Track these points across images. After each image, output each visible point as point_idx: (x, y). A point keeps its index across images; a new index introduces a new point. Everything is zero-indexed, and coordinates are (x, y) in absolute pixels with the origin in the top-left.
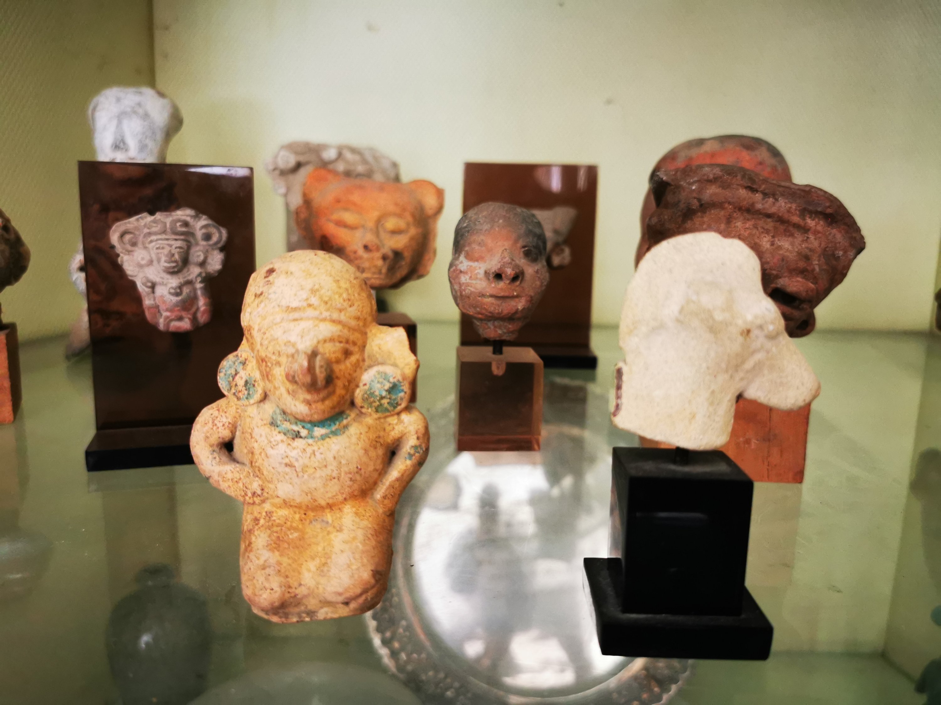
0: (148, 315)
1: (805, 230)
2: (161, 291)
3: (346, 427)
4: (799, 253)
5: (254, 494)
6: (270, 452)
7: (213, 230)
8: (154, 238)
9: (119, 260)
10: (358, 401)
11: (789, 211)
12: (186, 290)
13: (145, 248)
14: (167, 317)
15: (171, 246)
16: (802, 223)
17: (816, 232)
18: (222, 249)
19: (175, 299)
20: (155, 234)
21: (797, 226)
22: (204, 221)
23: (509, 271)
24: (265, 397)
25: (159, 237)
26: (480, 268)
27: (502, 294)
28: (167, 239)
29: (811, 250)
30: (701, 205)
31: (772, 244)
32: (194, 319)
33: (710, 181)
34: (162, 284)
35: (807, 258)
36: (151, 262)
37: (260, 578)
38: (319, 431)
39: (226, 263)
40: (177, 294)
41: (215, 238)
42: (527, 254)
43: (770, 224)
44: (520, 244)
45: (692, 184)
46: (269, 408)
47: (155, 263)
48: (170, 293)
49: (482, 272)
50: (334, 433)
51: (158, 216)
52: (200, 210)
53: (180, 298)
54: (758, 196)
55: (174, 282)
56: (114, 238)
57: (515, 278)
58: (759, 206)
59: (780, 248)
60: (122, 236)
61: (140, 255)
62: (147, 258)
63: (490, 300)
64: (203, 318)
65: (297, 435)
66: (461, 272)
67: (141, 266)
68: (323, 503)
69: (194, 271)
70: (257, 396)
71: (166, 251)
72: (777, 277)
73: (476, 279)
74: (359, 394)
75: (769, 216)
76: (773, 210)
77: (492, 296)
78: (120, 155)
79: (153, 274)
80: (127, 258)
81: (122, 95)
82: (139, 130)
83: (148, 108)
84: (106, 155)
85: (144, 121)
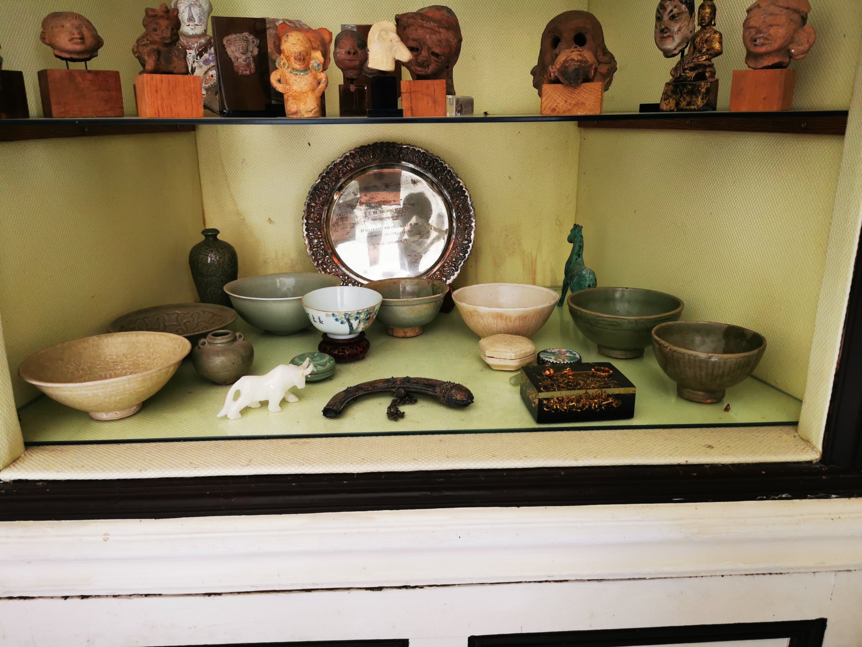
0: (235, 69)
1: (440, 33)
2: (240, 60)
3: (308, 73)
4: (438, 40)
5: (288, 90)
6: (291, 78)
7: (255, 40)
8: (238, 42)
9: (226, 50)
10: (310, 68)
11: (434, 26)
12: (248, 60)
13: (235, 46)
14: (242, 70)
16: (438, 30)
17: (443, 33)
18: (258, 47)
19: (245, 63)
20: (238, 40)
21: (437, 31)
22: (252, 37)
23: (352, 51)
24: (288, 67)
26: (343, 51)
27: (351, 59)
28: (241, 43)
29: (442, 39)
30: (408, 25)
31: (430, 37)
32: (250, 71)
33: (410, 17)
34: (241, 58)
35: (440, 41)
36: (236, 51)
37: (292, 105)
38: (302, 74)
39: (259, 52)
40: (245, 61)
41: (255, 43)
42: (359, 46)
43: (429, 31)
44: (356, 42)
45: (405, 19)
46: (289, 70)
47: (238, 51)
48: (243, 61)
49: (344, 52)
50: (306, 74)
51: (238, 34)
52: (251, 33)
53: (246, 63)
54: (425, 22)
55: (244, 57)
56: (225, 42)
57: (354, 54)
58: (425, 25)
59: (432, 38)
60: (227, 41)
61: (233, 48)
62: (235, 49)
63: (347, 61)
64: (253, 71)
65: (297, 74)
66: (337, 53)
67: (233, 52)
68: (304, 91)
69: (250, 54)
70: (286, 67)
71: (241, 46)
72: (432, 48)
73: (342, 55)
74: (310, 66)
75: (428, 28)
76: (429, 26)
77: (348, 60)
78: (191, 24)
79: (237, 54)
80: (228, 49)
82: (198, 12)
83: (200, 2)
84: (185, 23)
85: (200, 8)
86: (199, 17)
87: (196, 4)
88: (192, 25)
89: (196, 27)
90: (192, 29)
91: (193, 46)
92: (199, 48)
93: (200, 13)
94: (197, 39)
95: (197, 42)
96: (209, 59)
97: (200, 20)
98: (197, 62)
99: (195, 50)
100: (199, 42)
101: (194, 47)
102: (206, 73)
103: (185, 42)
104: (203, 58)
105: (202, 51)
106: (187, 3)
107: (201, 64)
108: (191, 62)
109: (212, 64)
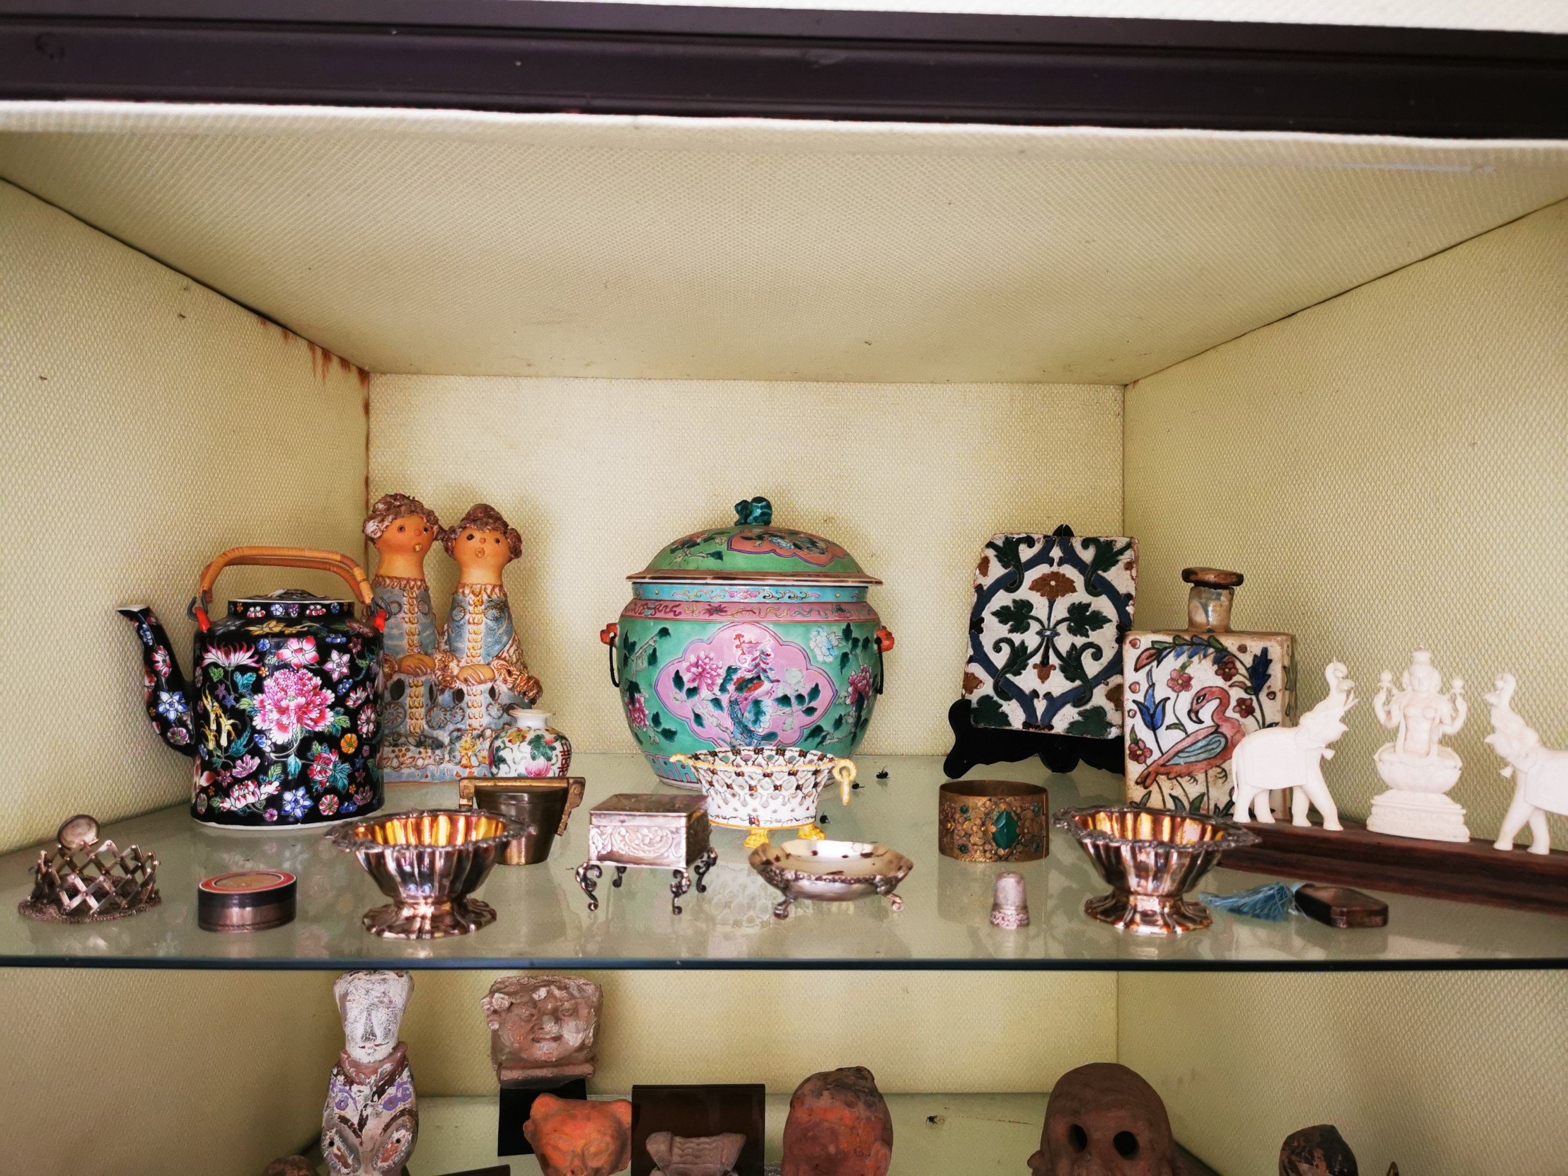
81: (370, 986)
82: (385, 1017)
83: (391, 994)
84: (356, 1043)
85: (388, 1008)
86: (386, 1028)
87: (381, 1002)
88: (370, 1047)
90: (370, 1052)
91: (368, 1080)
92: (379, 1081)
93: (388, 1020)
94: (376, 1067)
95: (376, 1073)
96: (396, 1096)
97: (388, 1033)
98: (372, 1106)
99: (371, 1086)
100: (379, 1071)
102: (387, 1127)
103: (352, 1071)
104: (385, 1097)
105: (384, 1085)
106: (365, 1003)
107: (380, 1108)
108: (360, 1107)
109: (400, 1107)
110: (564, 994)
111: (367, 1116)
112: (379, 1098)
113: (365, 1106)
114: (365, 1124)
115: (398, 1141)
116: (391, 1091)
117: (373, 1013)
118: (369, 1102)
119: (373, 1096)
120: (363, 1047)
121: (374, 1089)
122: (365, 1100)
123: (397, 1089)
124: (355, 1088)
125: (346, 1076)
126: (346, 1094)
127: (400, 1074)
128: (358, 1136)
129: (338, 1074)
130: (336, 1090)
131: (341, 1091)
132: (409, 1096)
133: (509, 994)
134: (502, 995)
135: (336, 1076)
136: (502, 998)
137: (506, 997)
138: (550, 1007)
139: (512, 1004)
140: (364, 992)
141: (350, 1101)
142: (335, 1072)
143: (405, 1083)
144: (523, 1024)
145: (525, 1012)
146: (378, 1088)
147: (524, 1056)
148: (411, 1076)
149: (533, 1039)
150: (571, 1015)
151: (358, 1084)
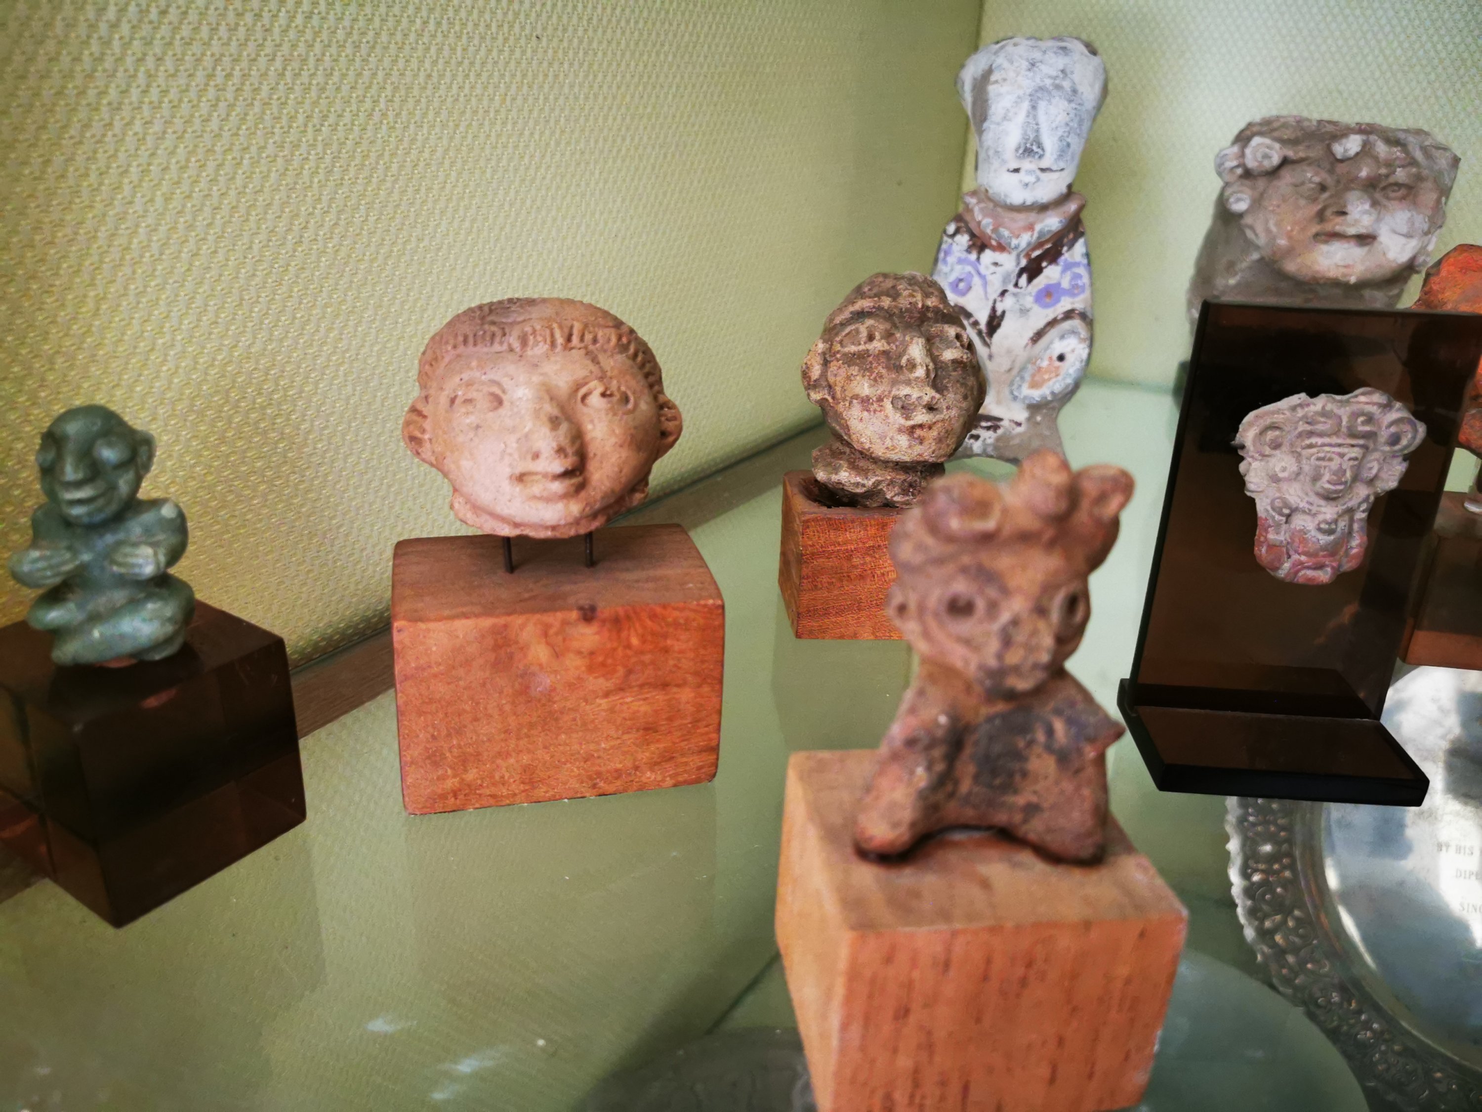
2: (1299, 522)
8: (1316, 440)
12: (1342, 524)
14: (1299, 563)
15: (1342, 455)
18: (1406, 458)
19: (1324, 539)
25: (1327, 440)
28: (1340, 445)
32: (1339, 566)
34: (1309, 513)
36: (1294, 478)
40: (1330, 532)
47: (1305, 478)
48: (1319, 529)
53: (1330, 538)
60: (1262, 432)
61: (1281, 463)
64: (1348, 567)
67: (1275, 479)
69: (1360, 493)
78: (1027, 165)
79: (1295, 494)
80: (1255, 465)
81: (1037, 55)
82: (1062, 118)
83: (1076, 77)
84: (1004, 162)
85: (1070, 101)
86: (1061, 139)
87: (1058, 87)
88: (1029, 172)
89: (1044, 176)
90: (1027, 185)
91: (1014, 242)
92: (1034, 249)
93: (1067, 125)
94: (1032, 216)
95: (1031, 227)
96: (1059, 284)
97: (1064, 150)
98: (1015, 295)
99: (1018, 256)
100: (1038, 227)
101: (1016, 247)
102: (1038, 336)
103: (987, 224)
104: (1040, 281)
105: (1040, 258)
106: (1027, 83)
107: (1029, 301)
108: (994, 293)
109: (1065, 304)
110: (1397, 152)
111: (1004, 313)
112: (1030, 280)
113: (1003, 293)
114: (999, 325)
115: (1061, 358)
116: (1051, 273)
117: (1042, 105)
118: (1010, 287)
119: (1020, 275)
120: (1017, 170)
121: (1024, 262)
122: (1005, 280)
123: (1064, 271)
124: (988, 256)
125: (973, 236)
126: (969, 268)
127: (1071, 245)
128: (987, 345)
129: (957, 231)
130: (951, 259)
131: (960, 261)
132: (1082, 289)
133: (1283, 142)
134: (1267, 141)
135: (953, 236)
136: (1268, 147)
137: (1277, 146)
138: (1364, 173)
139: (1285, 162)
140: (1025, 64)
141: (976, 280)
142: (951, 229)
143: (1077, 264)
144: (1302, 202)
145: (1311, 176)
146: (1031, 261)
147: (1291, 267)
148: (1087, 255)
149: (1316, 235)
150: (1403, 198)
151: (994, 249)
